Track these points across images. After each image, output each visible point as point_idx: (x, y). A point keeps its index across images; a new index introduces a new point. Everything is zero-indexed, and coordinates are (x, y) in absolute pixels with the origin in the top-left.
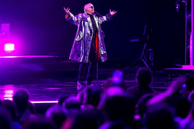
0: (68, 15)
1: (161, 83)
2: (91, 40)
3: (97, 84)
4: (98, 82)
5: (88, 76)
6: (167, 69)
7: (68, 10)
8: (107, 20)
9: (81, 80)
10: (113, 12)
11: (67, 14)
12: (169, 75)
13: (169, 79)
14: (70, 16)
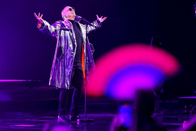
0: (41, 24)
1: (173, 117)
2: (74, 56)
3: (86, 119)
4: (86, 116)
5: (72, 108)
6: (182, 98)
7: (40, 17)
8: (95, 29)
9: (63, 114)
10: (101, 18)
11: (40, 22)
12: (185, 107)
13: (186, 111)
14: (43, 24)
